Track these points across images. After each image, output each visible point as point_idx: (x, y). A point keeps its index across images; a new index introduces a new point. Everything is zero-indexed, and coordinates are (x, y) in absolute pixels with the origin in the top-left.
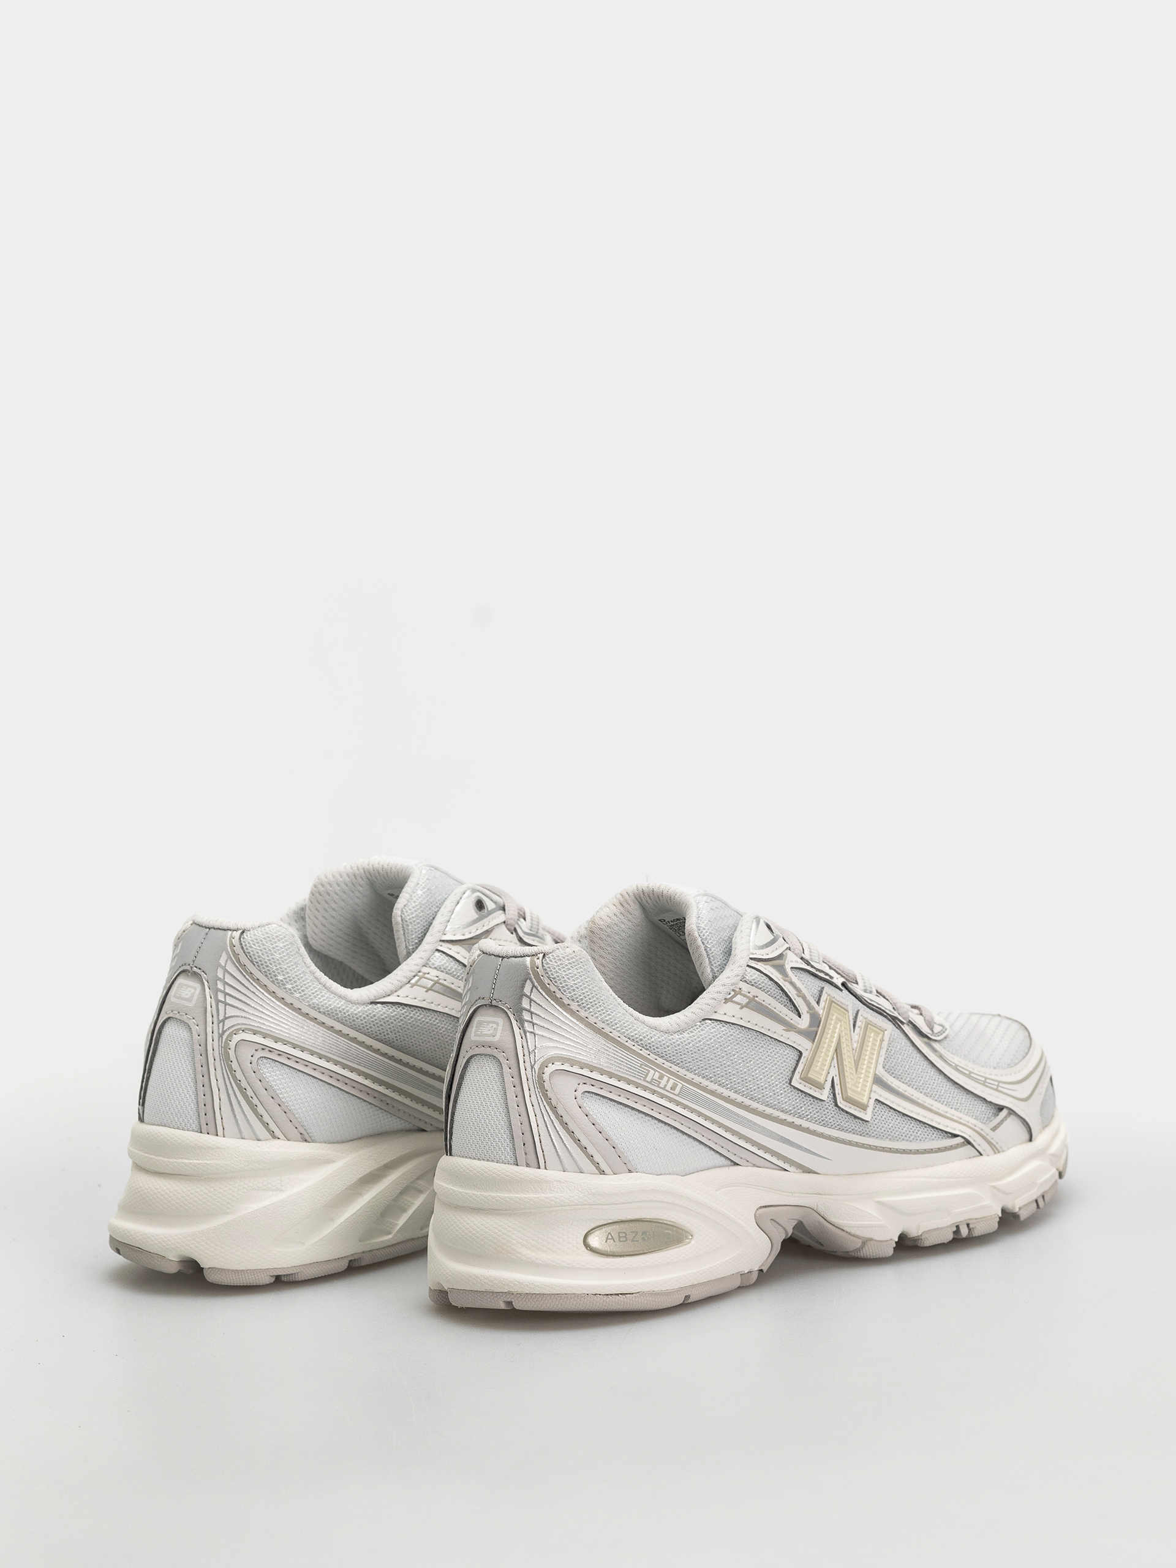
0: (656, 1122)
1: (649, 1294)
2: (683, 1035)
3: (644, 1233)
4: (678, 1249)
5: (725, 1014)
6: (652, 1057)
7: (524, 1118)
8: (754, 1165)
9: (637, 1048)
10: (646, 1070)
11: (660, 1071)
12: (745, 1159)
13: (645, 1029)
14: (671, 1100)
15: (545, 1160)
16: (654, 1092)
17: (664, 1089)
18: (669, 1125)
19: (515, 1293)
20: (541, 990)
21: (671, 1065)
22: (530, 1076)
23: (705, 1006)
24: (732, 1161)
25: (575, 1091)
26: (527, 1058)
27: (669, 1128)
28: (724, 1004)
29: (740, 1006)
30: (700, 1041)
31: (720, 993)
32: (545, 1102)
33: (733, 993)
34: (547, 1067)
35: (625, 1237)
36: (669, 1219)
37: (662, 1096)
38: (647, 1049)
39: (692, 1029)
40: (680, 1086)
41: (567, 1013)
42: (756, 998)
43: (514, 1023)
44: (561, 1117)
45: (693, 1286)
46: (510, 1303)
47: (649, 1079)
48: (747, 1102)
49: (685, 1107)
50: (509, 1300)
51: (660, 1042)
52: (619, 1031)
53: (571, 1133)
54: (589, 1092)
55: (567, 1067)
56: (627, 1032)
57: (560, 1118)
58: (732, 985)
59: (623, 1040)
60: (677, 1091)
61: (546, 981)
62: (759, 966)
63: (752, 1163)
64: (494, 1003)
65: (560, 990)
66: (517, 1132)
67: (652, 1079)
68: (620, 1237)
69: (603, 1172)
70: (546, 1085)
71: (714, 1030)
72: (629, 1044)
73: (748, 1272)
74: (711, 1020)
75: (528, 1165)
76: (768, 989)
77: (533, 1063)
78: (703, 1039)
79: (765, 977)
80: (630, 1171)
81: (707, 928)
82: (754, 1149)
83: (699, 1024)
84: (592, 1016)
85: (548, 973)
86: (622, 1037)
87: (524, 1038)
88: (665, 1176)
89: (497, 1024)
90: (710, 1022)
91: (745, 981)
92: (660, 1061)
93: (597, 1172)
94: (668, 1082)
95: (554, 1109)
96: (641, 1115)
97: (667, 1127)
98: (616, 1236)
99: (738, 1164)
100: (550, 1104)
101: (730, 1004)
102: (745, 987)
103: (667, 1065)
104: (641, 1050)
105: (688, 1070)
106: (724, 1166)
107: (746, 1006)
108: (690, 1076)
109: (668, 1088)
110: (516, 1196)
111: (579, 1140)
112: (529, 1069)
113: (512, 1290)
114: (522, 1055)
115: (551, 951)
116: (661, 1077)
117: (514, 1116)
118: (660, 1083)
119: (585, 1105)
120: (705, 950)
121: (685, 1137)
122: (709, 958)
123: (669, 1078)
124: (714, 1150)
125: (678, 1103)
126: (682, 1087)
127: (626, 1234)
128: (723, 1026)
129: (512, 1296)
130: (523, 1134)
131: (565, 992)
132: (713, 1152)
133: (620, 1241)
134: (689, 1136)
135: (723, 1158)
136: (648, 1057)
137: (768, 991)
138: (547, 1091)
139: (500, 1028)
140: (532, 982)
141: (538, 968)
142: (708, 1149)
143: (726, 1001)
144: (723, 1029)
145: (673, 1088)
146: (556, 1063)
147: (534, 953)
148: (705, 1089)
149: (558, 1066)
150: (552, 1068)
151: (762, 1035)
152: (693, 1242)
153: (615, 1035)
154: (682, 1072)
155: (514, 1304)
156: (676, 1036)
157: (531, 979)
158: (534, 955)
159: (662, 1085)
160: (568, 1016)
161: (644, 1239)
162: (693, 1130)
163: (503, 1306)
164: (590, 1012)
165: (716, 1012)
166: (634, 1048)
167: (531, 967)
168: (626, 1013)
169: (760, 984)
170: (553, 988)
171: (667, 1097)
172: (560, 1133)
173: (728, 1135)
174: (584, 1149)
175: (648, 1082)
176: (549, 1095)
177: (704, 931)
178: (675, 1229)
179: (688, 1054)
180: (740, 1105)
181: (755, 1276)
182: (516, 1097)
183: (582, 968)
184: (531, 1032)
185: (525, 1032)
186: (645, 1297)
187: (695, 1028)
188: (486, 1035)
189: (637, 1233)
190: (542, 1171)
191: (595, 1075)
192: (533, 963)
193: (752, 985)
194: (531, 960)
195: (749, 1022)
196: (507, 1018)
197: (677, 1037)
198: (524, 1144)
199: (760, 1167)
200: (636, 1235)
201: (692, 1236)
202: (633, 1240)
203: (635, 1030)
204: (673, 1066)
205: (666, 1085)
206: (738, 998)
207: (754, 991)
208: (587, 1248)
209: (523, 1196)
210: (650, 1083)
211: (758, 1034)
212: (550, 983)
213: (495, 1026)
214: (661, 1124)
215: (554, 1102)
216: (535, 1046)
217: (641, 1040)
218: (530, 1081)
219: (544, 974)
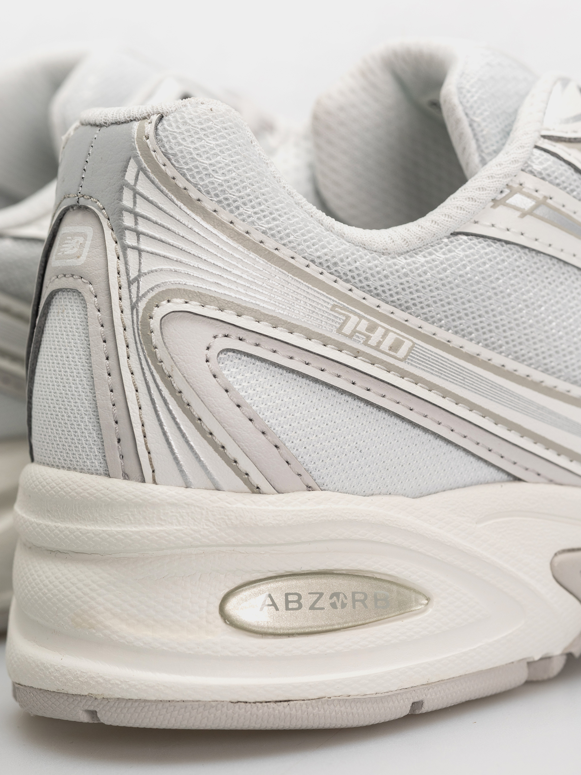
0: (362, 405)
1: (339, 700)
2: (414, 259)
3: (336, 595)
4: (399, 623)
5: (493, 225)
6: (357, 294)
7: (117, 396)
8: (551, 481)
9: (328, 279)
10: (344, 315)
11: (368, 317)
12: (533, 471)
13: (344, 246)
14: (389, 368)
15: (152, 467)
16: (357, 354)
17: (377, 348)
18: (386, 410)
19: (99, 697)
20: (152, 175)
21: (392, 309)
22: (128, 323)
23: (455, 210)
24: (509, 474)
25: (208, 348)
26: (125, 292)
27: (386, 416)
28: (492, 209)
29: (518, 213)
30: (445, 270)
31: (483, 189)
32: (152, 367)
33: (507, 191)
34: (157, 306)
35: (298, 601)
36: (383, 570)
37: (373, 361)
38: (347, 281)
39: (431, 249)
40: (407, 345)
41: (197, 214)
42: (549, 201)
43: (108, 232)
44: (180, 392)
45: (428, 685)
46: (93, 713)
47: (347, 329)
48: (537, 376)
49: (417, 380)
50: (92, 708)
51: (370, 269)
52: (293, 248)
53: (197, 421)
54: (234, 351)
55: (194, 307)
56: (309, 251)
57: (177, 394)
58: (506, 176)
59: (300, 262)
60: (402, 352)
61: (160, 159)
62: (558, 148)
63: (545, 478)
64: (82, 202)
65: (184, 175)
66: (107, 419)
67: (355, 331)
68: (287, 602)
69: (256, 490)
70: (156, 338)
71: (472, 251)
72: (313, 270)
73: (542, 659)
74: (467, 234)
75: (126, 476)
76: (572, 187)
77: (134, 300)
78: (450, 266)
79: (566, 167)
80: (309, 488)
81: (474, 90)
82: (550, 455)
83: (446, 240)
84: (244, 221)
85: (164, 147)
86: (299, 258)
87: (121, 257)
88: (380, 497)
89: (85, 236)
90: (465, 238)
91: (531, 172)
92: (372, 302)
93: (246, 488)
94: (384, 336)
95: (167, 378)
96: (332, 392)
97: (381, 414)
98: (280, 601)
99: (519, 480)
100: (161, 371)
101: (501, 209)
102: (530, 182)
103: (386, 308)
104: (335, 281)
105: (426, 319)
106: (494, 482)
107: (531, 212)
108: (428, 329)
109: (385, 347)
110: (104, 529)
111: (211, 434)
112: (127, 311)
113: (94, 692)
114: (117, 287)
115: (174, 109)
116: (372, 328)
117: (103, 392)
118: (368, 338)
119: (225, 372)
120: (471, 125)
121: (417, 431)
122: (477, 140)
123: (387, 331)
124: (473, 455)
125: (403, 374)
126: (413, 346)
127: (300, 596)
128: (489, 245)
129: (96, 703)
130: (116, 422)
131: (194, 177)
132: (472, 459)
133: (287, 608)
134: (426, 430)
135: (492, 469)
136: (350, 293)
137: (572, 191)
138: (156, 348)
139: (88, 243)
140: (138, 163)
141: (148, 138)
142: (462, 454)
143: (495, 202)
144: (488, 250)
145: (395, 347)
146: (175, 300)
147: (146, 115)
148: (457, 352)
149: (178, 304)
150: (166, 308)
151: (561, 264)
152: (430, 611)
153: (285, 253)
154: (414, 322)
155: (99, 715)
156: (401, 261)
157: (136, 157)
158: (145, 118)
159: (373, 342)
160: (198, 219)
161: (334, 605)
162: (431, 419)
163: (84, 718)
164: (240, 214)
165: (476, 222)
166: (321, 277)
167: (138, 137)
168: (311, 219)
169: (556, 178)
170: (170, 171)
171: (382, 362)
172: (178, 420)
173: (500, 430)
174: (221, 449)
175: (346, 335)
176: (158, 356)
177: (469, 95)
178: (395, 588)
179: (423, 291)
180: (524, 381)
181: (557, 666)
182: (107, 359)
183: (225, 138)
184: (133, 248)
185: (125, 248)
186: (332, 706)
187: (437, 247)
188: (69, 257)
189: (321, 594)
190: (149, 487)
191: (245, 322)
192: (141, 129)
193: (543, 179)
194: (139, 127)
195: (536, 240)
196: (98, 226)
197: (404, 261)
198: (119, 440)
199: (561, 484)
200: (318, 599)
201: (428, 599)
202: (312, 608)
203: (323, 247)
204: (397, 311)
205: (380, 343)
206: (517, 200)
207: (546, 189)
208: (225, 622)
209: (113, 529)
210: (350, 337)
211: (555, 261)
212: (167, 163)
213: (81, 240)
214: (369, 409)
215: (167, 366)
216: (139, 270)
217: (335, 264)
218: (130, 330)
219: (157, 148)
